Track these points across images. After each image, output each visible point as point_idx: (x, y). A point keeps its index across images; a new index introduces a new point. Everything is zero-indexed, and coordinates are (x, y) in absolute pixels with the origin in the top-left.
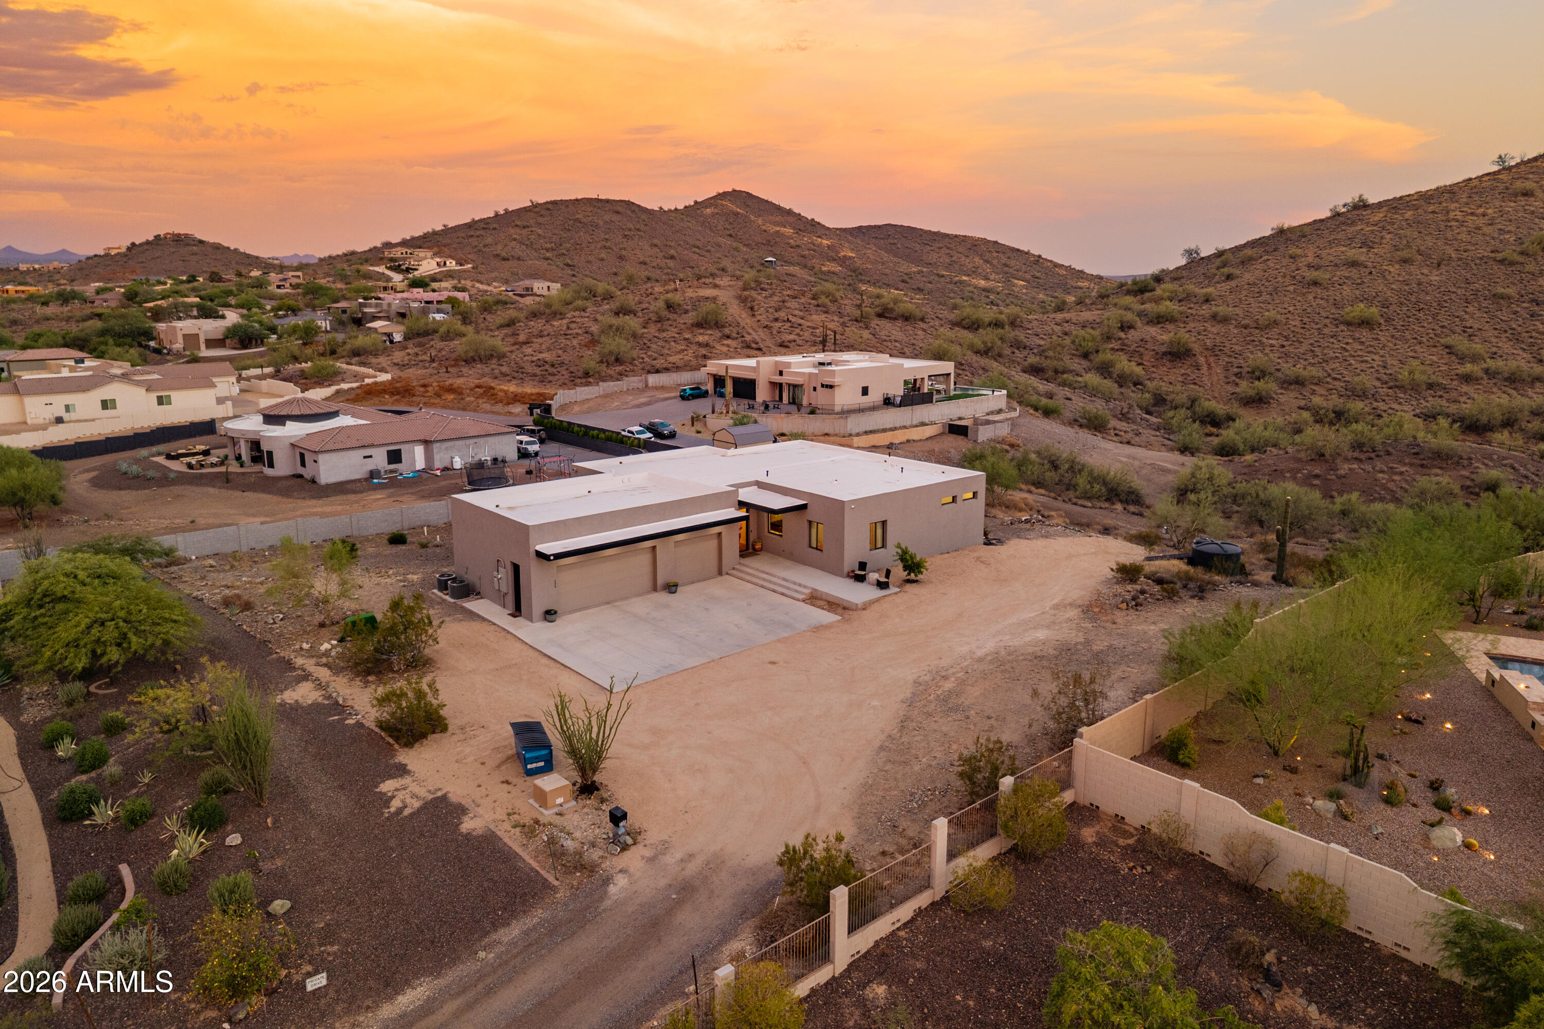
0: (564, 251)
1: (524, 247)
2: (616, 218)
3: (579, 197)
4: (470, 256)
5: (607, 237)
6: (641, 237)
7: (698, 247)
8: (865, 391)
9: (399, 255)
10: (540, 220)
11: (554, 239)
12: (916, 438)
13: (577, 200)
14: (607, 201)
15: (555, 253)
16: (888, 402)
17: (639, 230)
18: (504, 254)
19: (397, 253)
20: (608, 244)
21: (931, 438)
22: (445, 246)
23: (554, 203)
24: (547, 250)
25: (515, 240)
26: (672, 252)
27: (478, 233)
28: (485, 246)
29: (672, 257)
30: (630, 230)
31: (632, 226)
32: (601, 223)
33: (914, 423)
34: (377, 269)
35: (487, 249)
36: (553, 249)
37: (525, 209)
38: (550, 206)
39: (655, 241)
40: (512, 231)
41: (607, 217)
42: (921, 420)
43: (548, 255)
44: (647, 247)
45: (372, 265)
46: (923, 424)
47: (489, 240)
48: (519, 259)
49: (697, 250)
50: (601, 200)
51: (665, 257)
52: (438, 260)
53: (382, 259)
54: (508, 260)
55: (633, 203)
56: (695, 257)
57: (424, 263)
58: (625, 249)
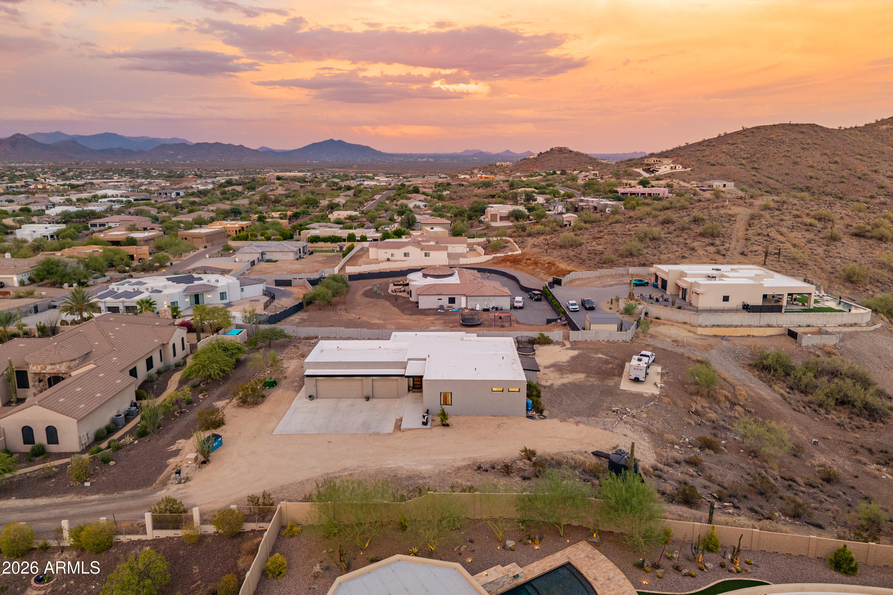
0: (755, 159)
1: (729, 157)
2: (800, 136)
3: (776, 124)
4: (692, 163)
5: (789, 149)
6: (816, 148)
7: (861, 155)
8: (726, 299)
9: (652, 162)
10: (745, 139)
11: (750, 152)
12: (755, 334)
13: (774, 125)
14: (797, 125)
15: (749, 160)
16: (747, 308)
17: (815, 144)
18: (713, 162)
19: (651, 161)
20: (788, 154)
21: (771, 336)
22: (681, 156)
23: (758, 128)
24: (744, 159)
25: (724, 152)
26: (837, 159)
27: (703, 148)
28: (703, 157)
29: (836, 162)
30: (808, 144)
31: (810, 142)
32: (787, 140)
33: (762, 324)
34: (638, 170)
35: (704, 159)
36: (747, 158)
37: (738, 133)
38: (754, 131)
39: (826, 151)
40: (724, 147)
41: (793, 136)
42: (769, 323)
43: (744, 162)
44: (818, 156)
45: (636, 168)
46: (769, 326)
47: (707, 153)
48: (722, 165)
49: (859, 157)
50: (792, 125)
51: (830, 163)
52: (672, 165)
53: (642, 164)
54: (714, 165)
55: (817, 126)
56: (855, 162)
57: (663, 167)
58: (800, 157)
